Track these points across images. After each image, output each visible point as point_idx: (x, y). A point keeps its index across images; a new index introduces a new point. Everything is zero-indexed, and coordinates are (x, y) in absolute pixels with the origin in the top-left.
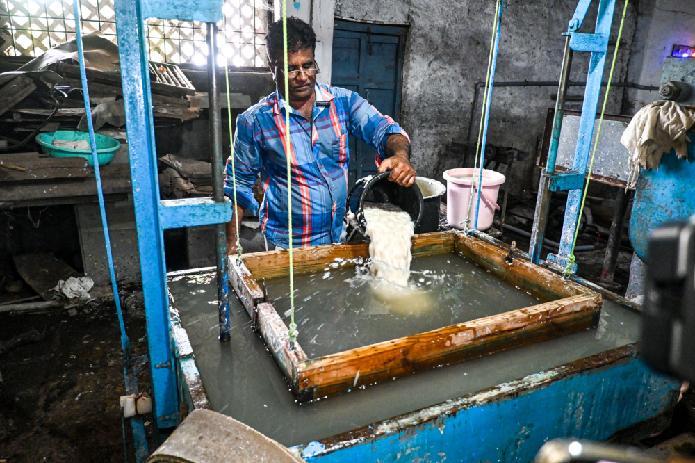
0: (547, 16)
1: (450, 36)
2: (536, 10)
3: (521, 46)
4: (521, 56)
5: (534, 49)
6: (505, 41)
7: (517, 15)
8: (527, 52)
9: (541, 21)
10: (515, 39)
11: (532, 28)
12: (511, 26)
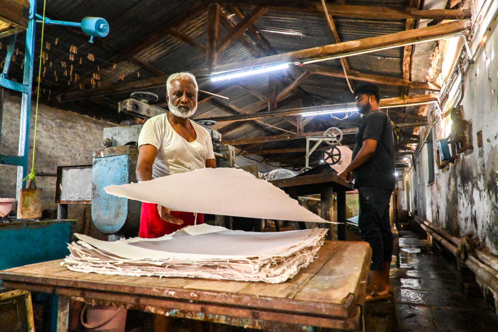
0: (82, 137)
1: (7, 141)
2: (74, 133)
3: (66, 152)
4: (66, 158)
5: (76, 155)
6: (53, 148)
7: (60, 134)
8: (71, 156)
9: (78, 139)
10: (60, 148)
11: (72, 142)
12: (56, 139)
